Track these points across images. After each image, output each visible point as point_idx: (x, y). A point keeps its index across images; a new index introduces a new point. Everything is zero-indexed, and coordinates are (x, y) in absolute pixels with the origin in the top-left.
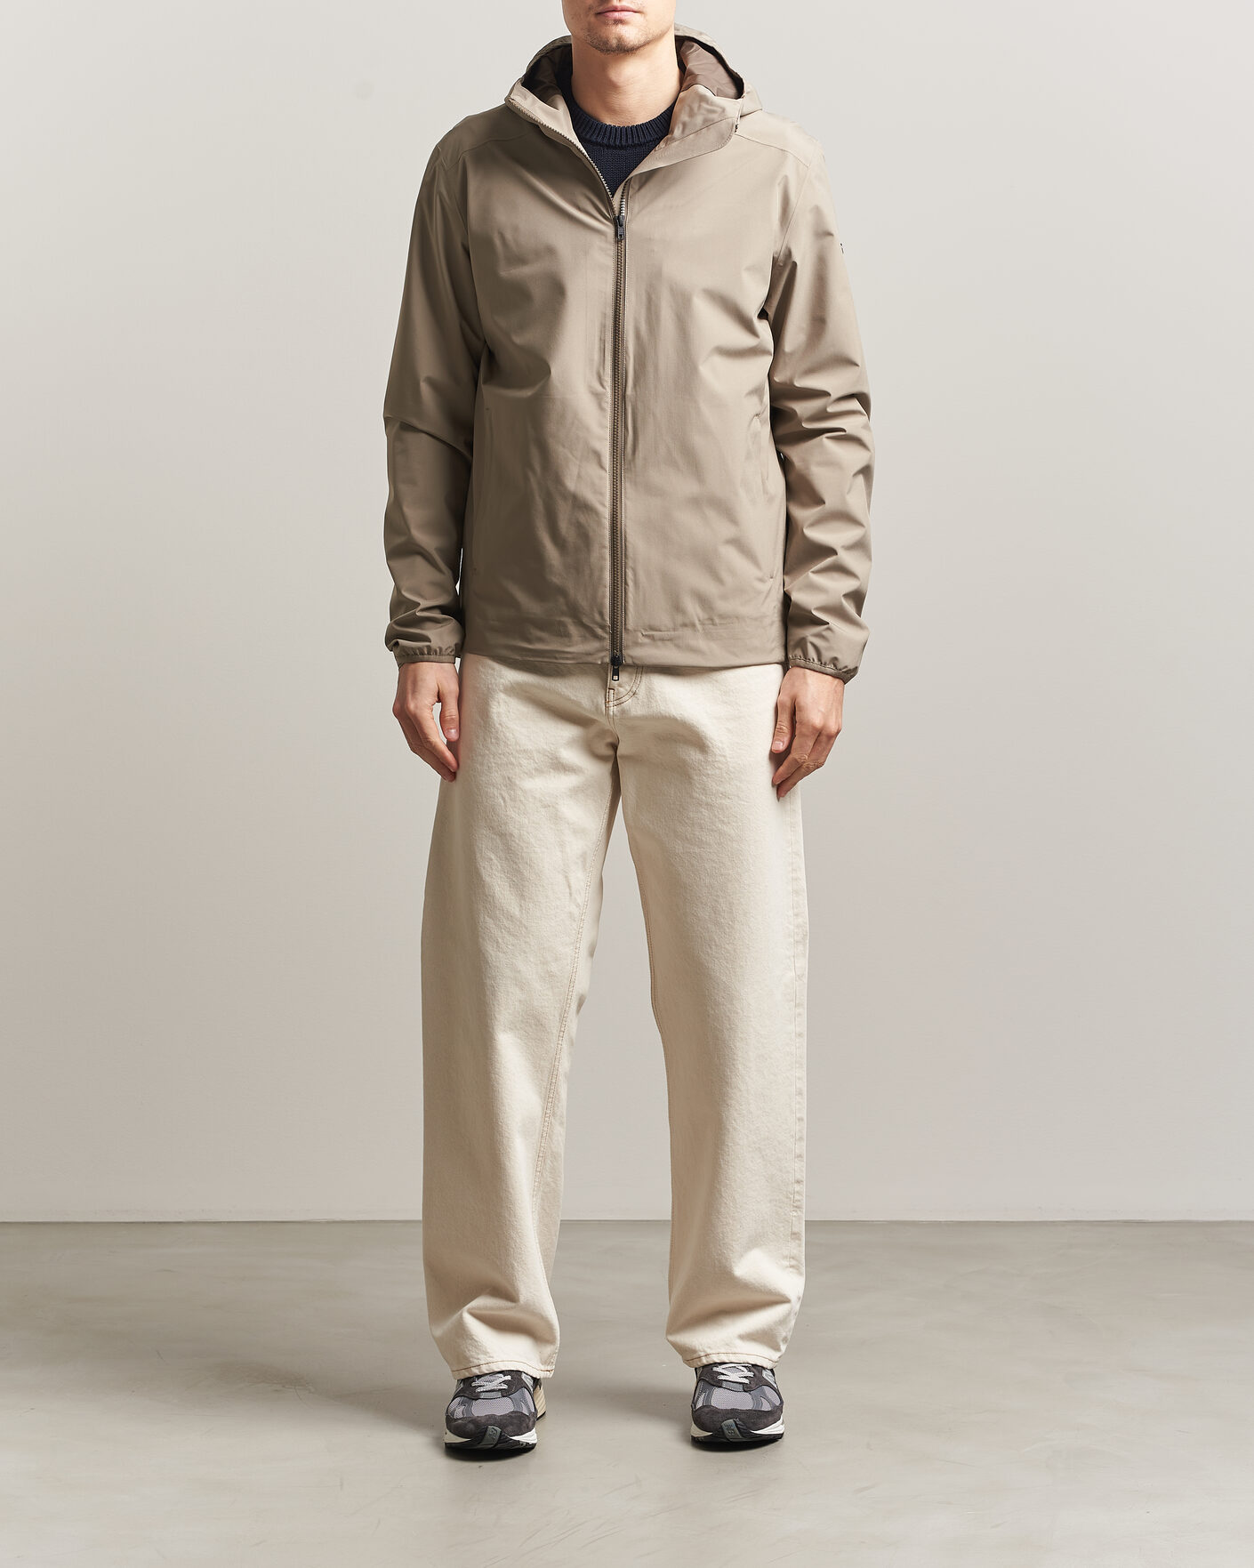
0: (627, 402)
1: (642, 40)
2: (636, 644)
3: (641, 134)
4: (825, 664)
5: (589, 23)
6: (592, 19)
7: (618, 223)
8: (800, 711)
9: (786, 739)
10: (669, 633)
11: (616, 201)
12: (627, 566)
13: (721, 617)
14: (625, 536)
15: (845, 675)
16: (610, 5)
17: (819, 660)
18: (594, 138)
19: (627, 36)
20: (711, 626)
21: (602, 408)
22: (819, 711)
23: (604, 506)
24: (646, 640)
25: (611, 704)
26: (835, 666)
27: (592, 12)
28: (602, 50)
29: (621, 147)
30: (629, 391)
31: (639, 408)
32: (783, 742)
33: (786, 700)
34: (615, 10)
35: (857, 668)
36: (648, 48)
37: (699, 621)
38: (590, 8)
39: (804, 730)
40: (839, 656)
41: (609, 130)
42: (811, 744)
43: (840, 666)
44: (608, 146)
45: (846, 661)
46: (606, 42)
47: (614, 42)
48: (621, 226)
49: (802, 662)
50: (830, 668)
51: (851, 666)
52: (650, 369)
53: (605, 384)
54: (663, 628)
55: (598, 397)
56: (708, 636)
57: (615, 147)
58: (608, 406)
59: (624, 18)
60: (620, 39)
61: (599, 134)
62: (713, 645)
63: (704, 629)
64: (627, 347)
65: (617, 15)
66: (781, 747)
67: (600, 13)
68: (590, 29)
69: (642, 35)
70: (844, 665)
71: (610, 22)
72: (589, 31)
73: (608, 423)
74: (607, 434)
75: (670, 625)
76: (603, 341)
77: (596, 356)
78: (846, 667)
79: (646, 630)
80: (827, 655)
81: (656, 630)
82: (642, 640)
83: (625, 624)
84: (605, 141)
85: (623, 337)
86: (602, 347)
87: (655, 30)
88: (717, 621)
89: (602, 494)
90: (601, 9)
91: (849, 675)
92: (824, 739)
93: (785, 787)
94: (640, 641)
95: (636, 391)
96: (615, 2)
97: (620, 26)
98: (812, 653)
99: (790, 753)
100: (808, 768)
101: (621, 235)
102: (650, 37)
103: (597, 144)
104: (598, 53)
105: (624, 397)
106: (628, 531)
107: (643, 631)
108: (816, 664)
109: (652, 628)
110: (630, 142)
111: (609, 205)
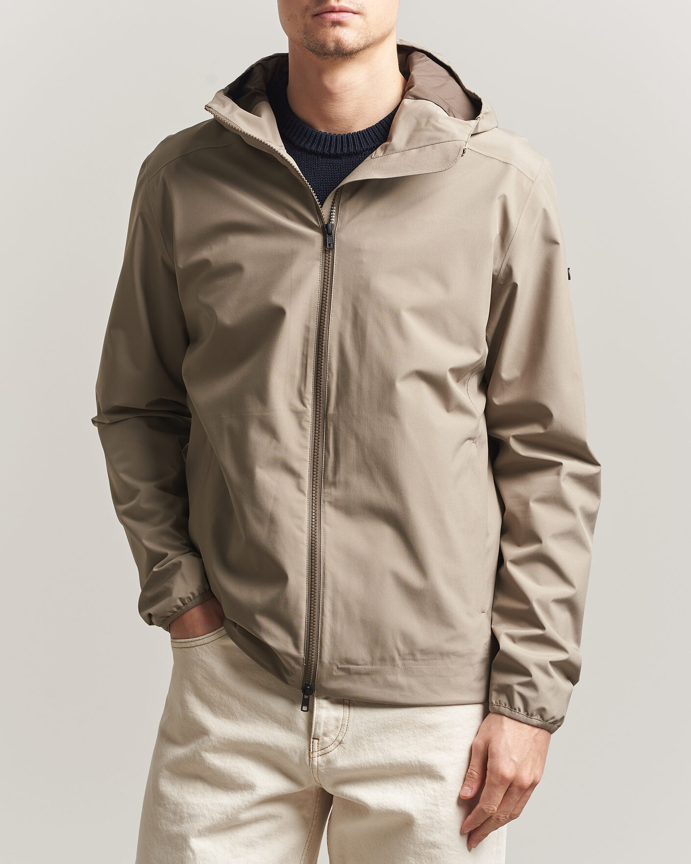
0: (329, 423)
1: (362, 43)
2: (332, 677)
3: (357, 142)
4: (532, 715)
5: (306, 25)
6: (309, 21)
7: (327, 232)
8: (492, 757)
9: (475, 786)
10: (366, 667)
11: (325, 211)
12: (325, 595)
13: (423, 652)
14: (324, 565)
15: (550, 726)
16: (327, 5)
17: (526, 710)
18: (308, 146)
19: (346, 38)
20: (411, 662)
21: (302, 427)
22: (512, 760)
23: (302, 531)
24: (341, 673)
25: (315, 754)
26: (542, 717)
27: (309, 14)
28: (318, 54)
29: (337, 156)
30: (331, 410)
31: (341, 428)
32: (472, 789)
33: (481, 744)
34: (333, 10)
35: (563, 718)
36: (368, 52)
37: (400, 655)
38: (307, 9)
39: (494, 780)
40: (547, 707)
41: (323, 137)
42: (501, 795)
43: (547, 717)
44: (323, 155)
45: (554, 711)
46: (323, 46)
47: (332, 45)
48: (330, 234)
49: (507, 711)
50: (536, 720)
51: (558, 717)
52: (354, 387)
53: (306, 402)
54: (360, 662)
55: (298, 415)
56: (408, 671)
57: (330, 156)
58: (309, 425)
59: (342, 20)
60: (338, 42)
61: (313, 142)
62: (413, 682)
63: (404, 665)
64: (330, 364)
65: (334, 16)
66: (469, 793)
67: (316, 15)
68: (308, 32)
69: (361, 38)
70: (550, 717)
71: (328, 24)
72: (305, 33)
73: (308, 443)
74: (307, 455)
75: (368, 658)
76: (305, 356)
77: (298, 372)
78: (553, 718)
79: (342, 663)
80: (534, 706)
81: (353, 664)
82: (336, 672)
83: (321, 657)
84: (320, 149)
85: (326, 353)
86: (305, 362)
87: (377, 33)
88: (419, 656)
89: (300, 518)
90: (318, 9)
91: (556, 726)
92: (515, 790)
93: (475, 837)
94: (335, 673)
95: (338, 411)
96: (333, 3)
97: (338, 28)
98: (518, 703)
99: (478, 802)
100: (498, 819)
101: (329, 245)
102: (371, 40)
103: (311, 152)
104: (314, 57)
105: (326, 415)
106: (327, 557)
107: (338, 664)
108: (522, 715)
109: (348, 662)
110: (345, 150)
111: (318, 215)
